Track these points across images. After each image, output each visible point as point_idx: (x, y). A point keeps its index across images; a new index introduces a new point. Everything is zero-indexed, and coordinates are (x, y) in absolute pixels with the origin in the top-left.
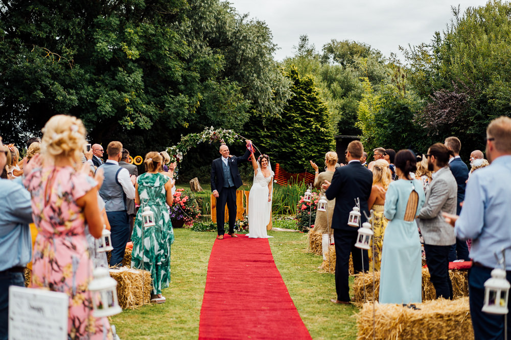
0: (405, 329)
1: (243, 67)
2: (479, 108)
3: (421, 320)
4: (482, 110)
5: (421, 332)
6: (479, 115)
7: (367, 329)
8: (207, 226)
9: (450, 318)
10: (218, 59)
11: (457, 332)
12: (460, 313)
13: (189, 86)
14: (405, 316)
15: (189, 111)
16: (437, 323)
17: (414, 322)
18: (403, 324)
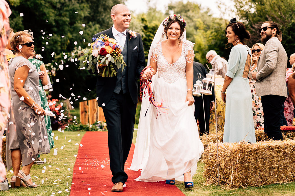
0: (244, 158)
1: (104, 15)
2: (289, 35)
3: (256, 150)
4: (292, 35)
5: (257, 161)
6: (290, 39)
7: (212, 162)
8: (77, 127)
9: (280, 149)
10: (84, 7)
11: (286, 162)
12: (287, 146)
13: (61, 28)
14: (243, 147)
15: (62, 48)
16: (269, 153)
17: (251, 152)
18: (242, 153)
